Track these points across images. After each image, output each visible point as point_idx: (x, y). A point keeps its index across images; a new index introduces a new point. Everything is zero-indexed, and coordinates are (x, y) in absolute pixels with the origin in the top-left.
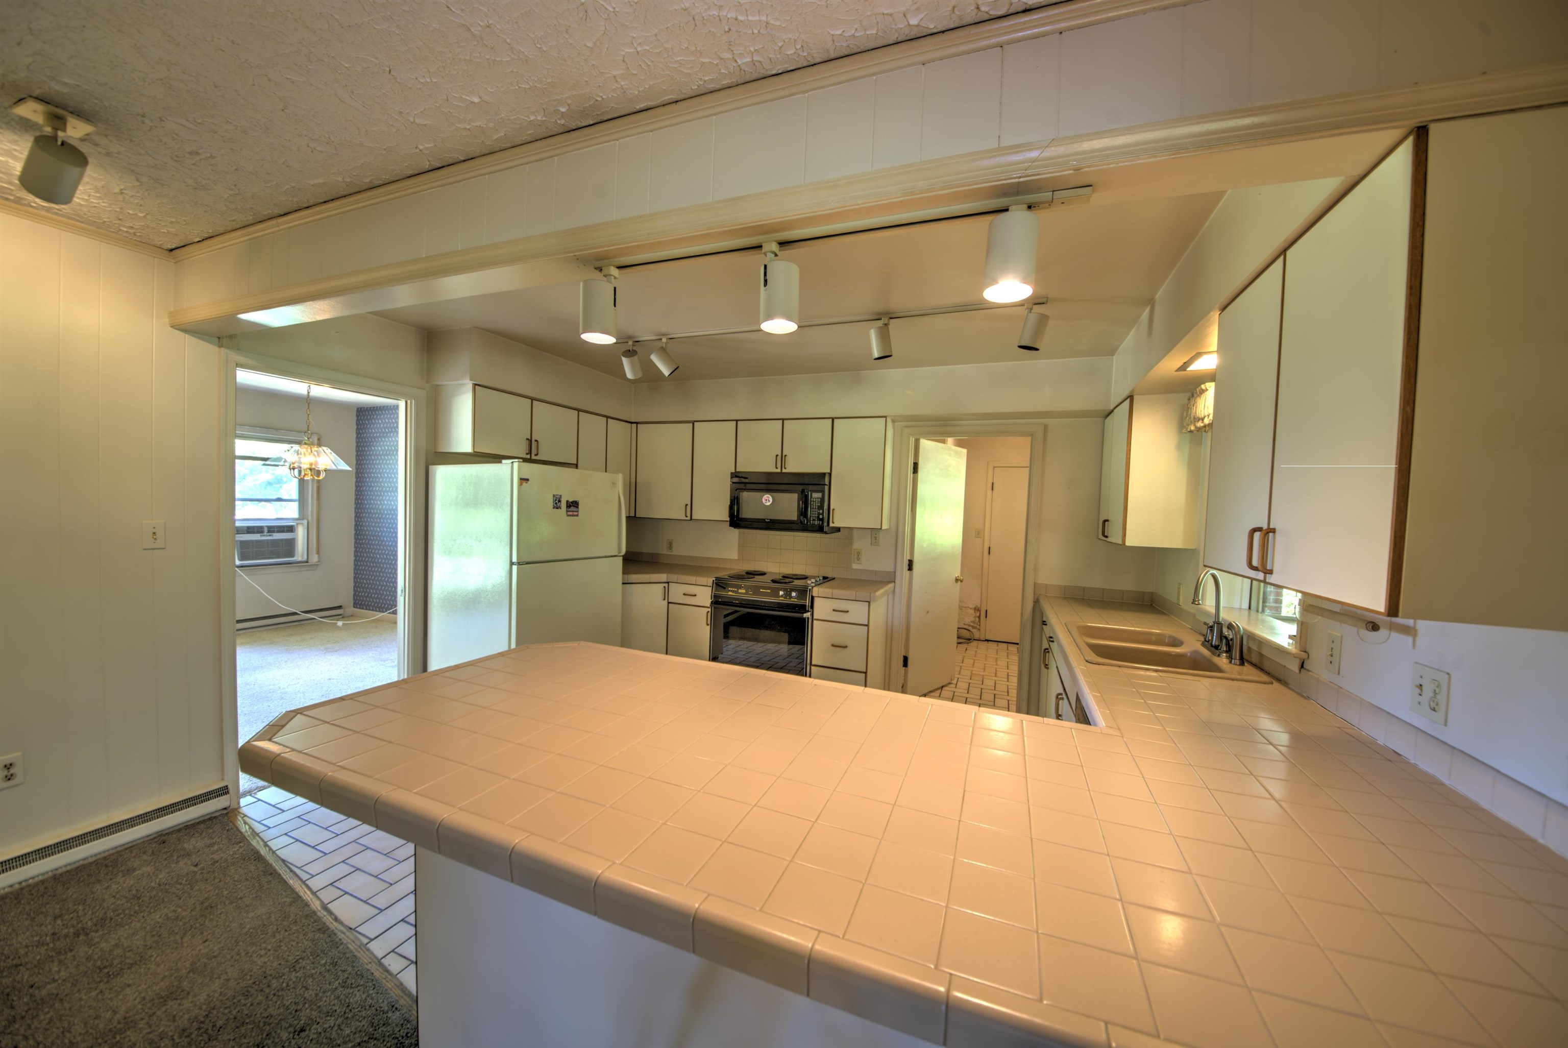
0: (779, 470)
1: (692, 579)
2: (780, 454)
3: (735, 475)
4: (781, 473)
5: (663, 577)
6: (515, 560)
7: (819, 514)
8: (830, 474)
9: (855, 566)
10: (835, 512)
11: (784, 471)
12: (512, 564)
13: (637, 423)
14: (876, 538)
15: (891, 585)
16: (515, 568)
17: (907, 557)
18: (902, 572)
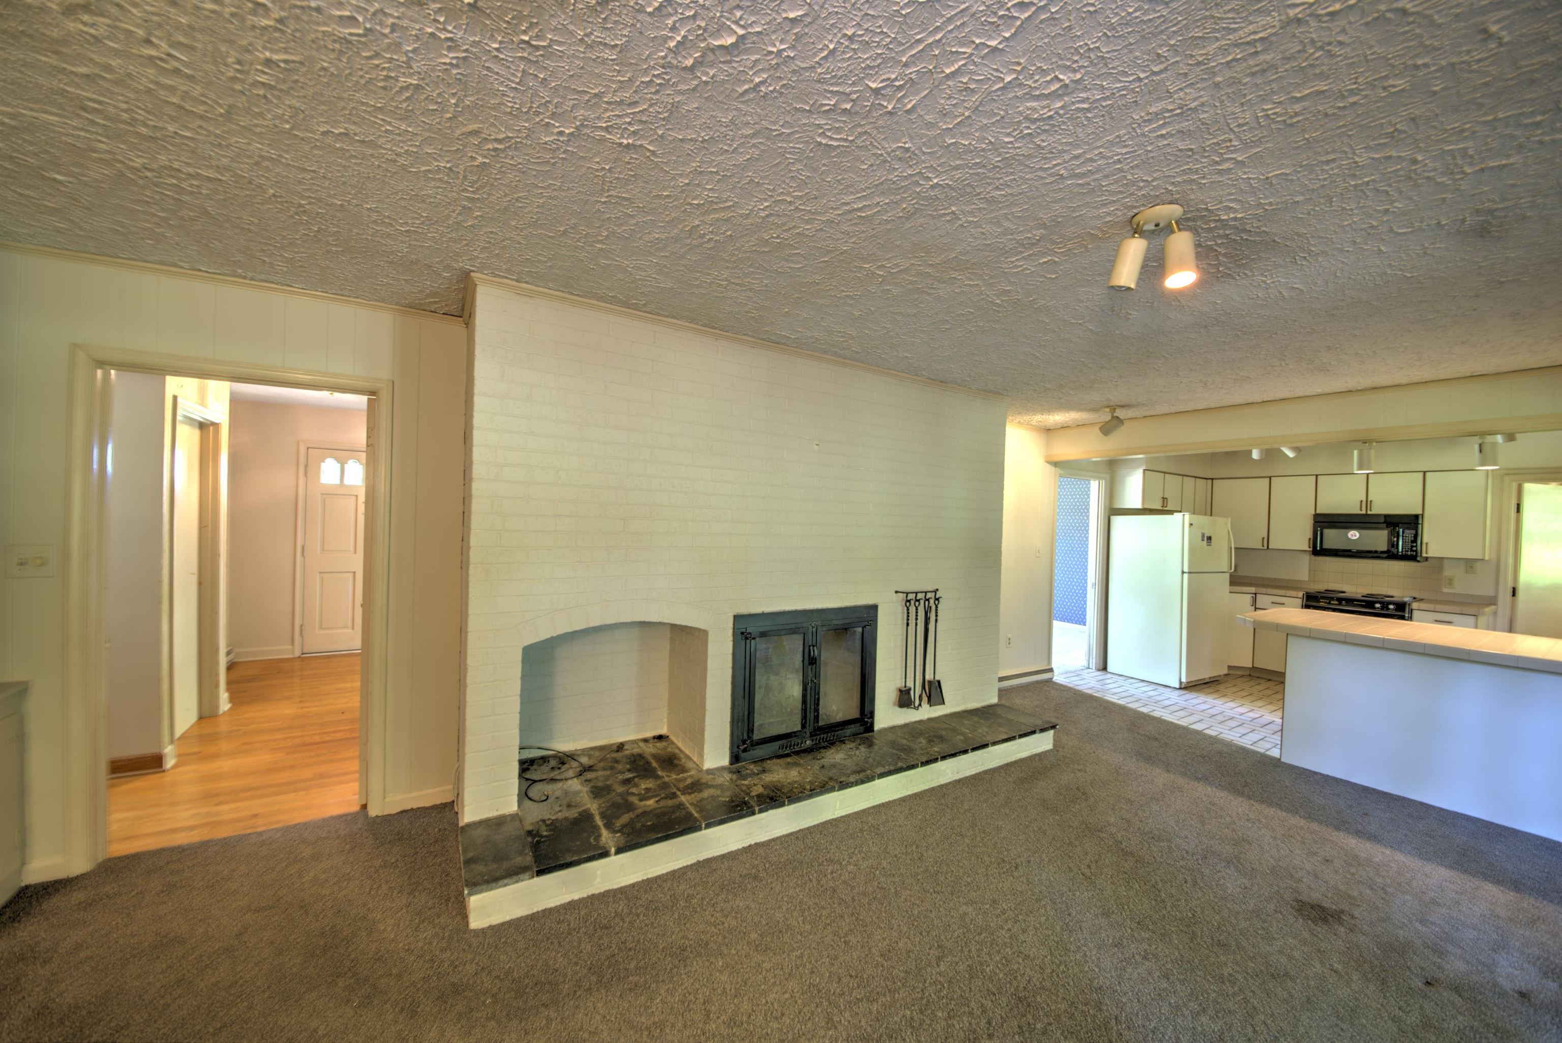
0: (1364, 512)
1: (1282, 592)
2: (1364, 499)
3: (1316, 516)
4: (1366, 515)
5: (1253, 590)
6: (1186, 569)
7: (1412, 547)
8: (1422, 515)
9: (1445, 590)
10: (1429, 546)
11: (1369, 512)
12: (1183, 572)
13: (1212, 479)
14: (1471, 567)
15: (1493, 607)
16: (1186, 576)
17: (1510, 585)
18: (1504, 596)
